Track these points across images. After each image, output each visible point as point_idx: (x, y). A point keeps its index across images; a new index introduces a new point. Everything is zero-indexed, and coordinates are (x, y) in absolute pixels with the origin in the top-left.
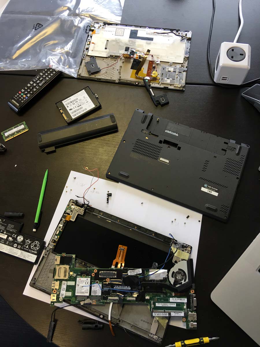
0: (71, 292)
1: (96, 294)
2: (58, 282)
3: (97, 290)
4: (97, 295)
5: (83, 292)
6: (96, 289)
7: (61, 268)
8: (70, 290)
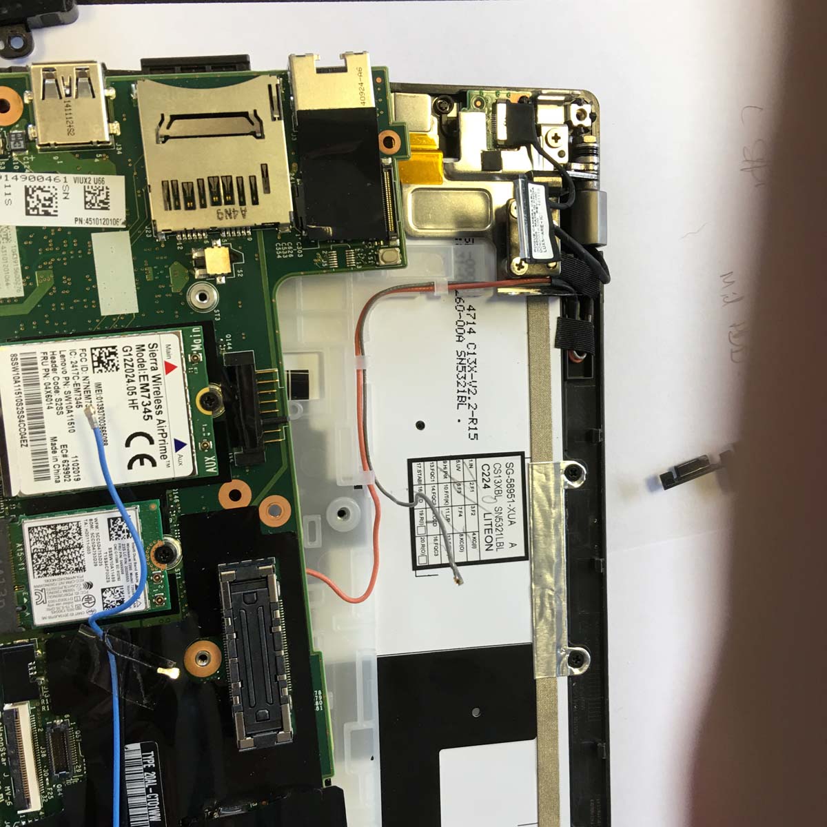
0: (28, 290)
1: (43, 570)
2: (106, 130)
3: (87, 577)
4: (35, 581)
5: (38, 429)
6: (88, 560)
7: (259, 134)
8: (44, 279)
